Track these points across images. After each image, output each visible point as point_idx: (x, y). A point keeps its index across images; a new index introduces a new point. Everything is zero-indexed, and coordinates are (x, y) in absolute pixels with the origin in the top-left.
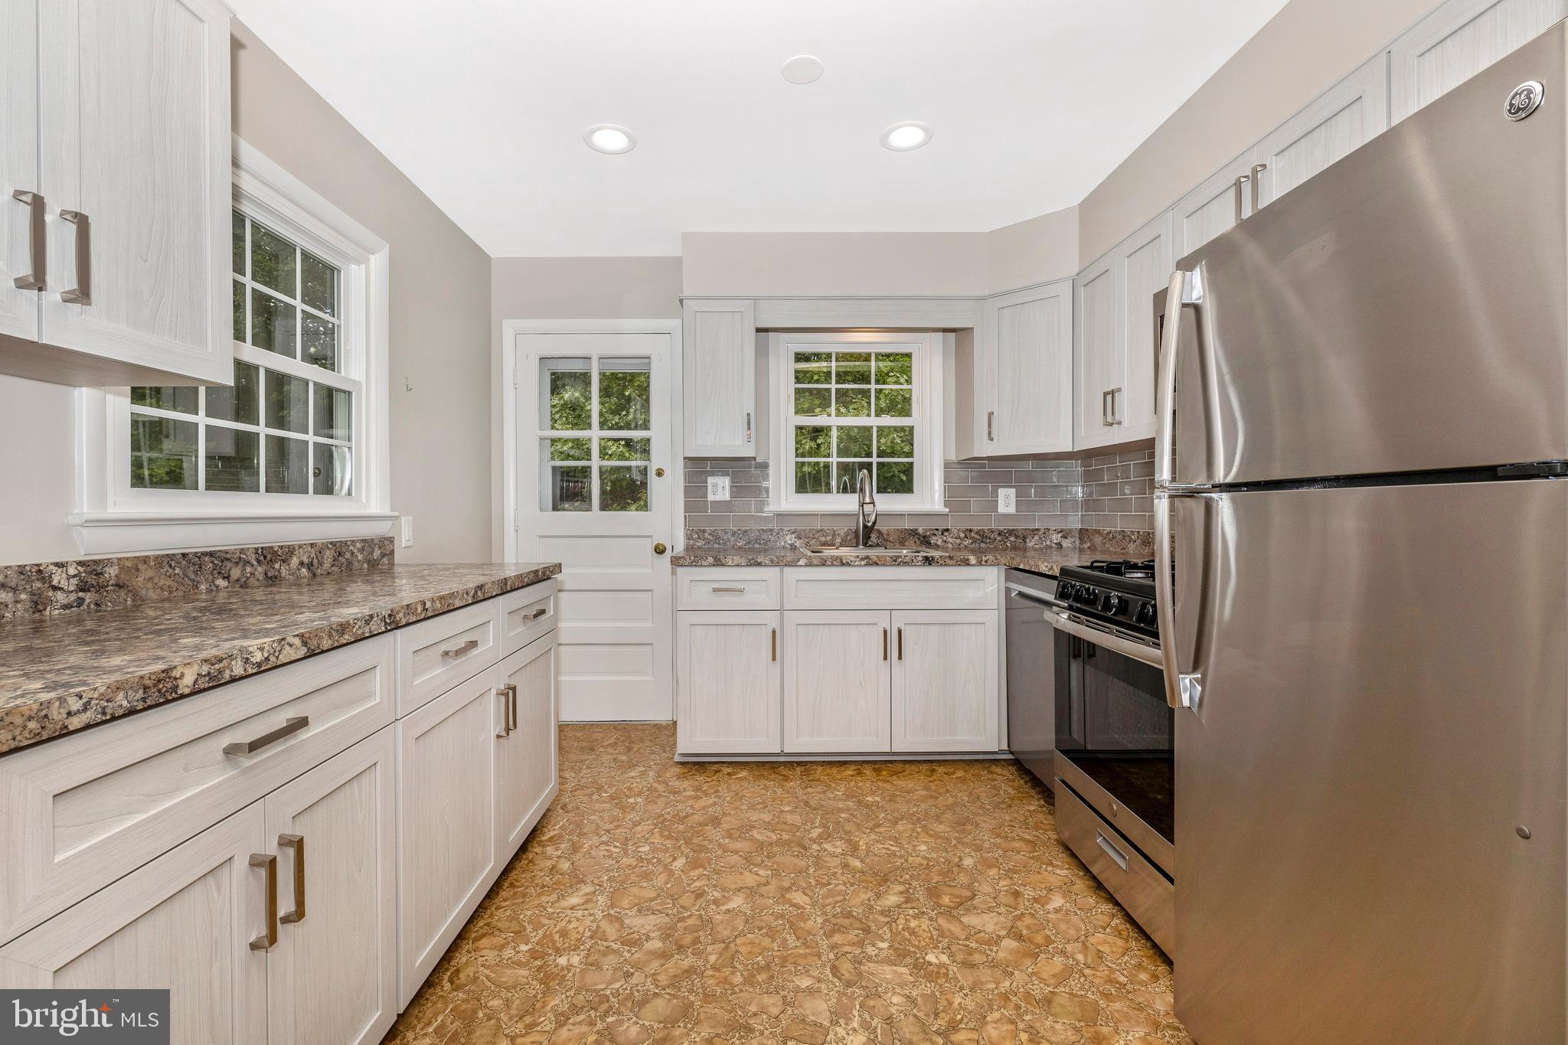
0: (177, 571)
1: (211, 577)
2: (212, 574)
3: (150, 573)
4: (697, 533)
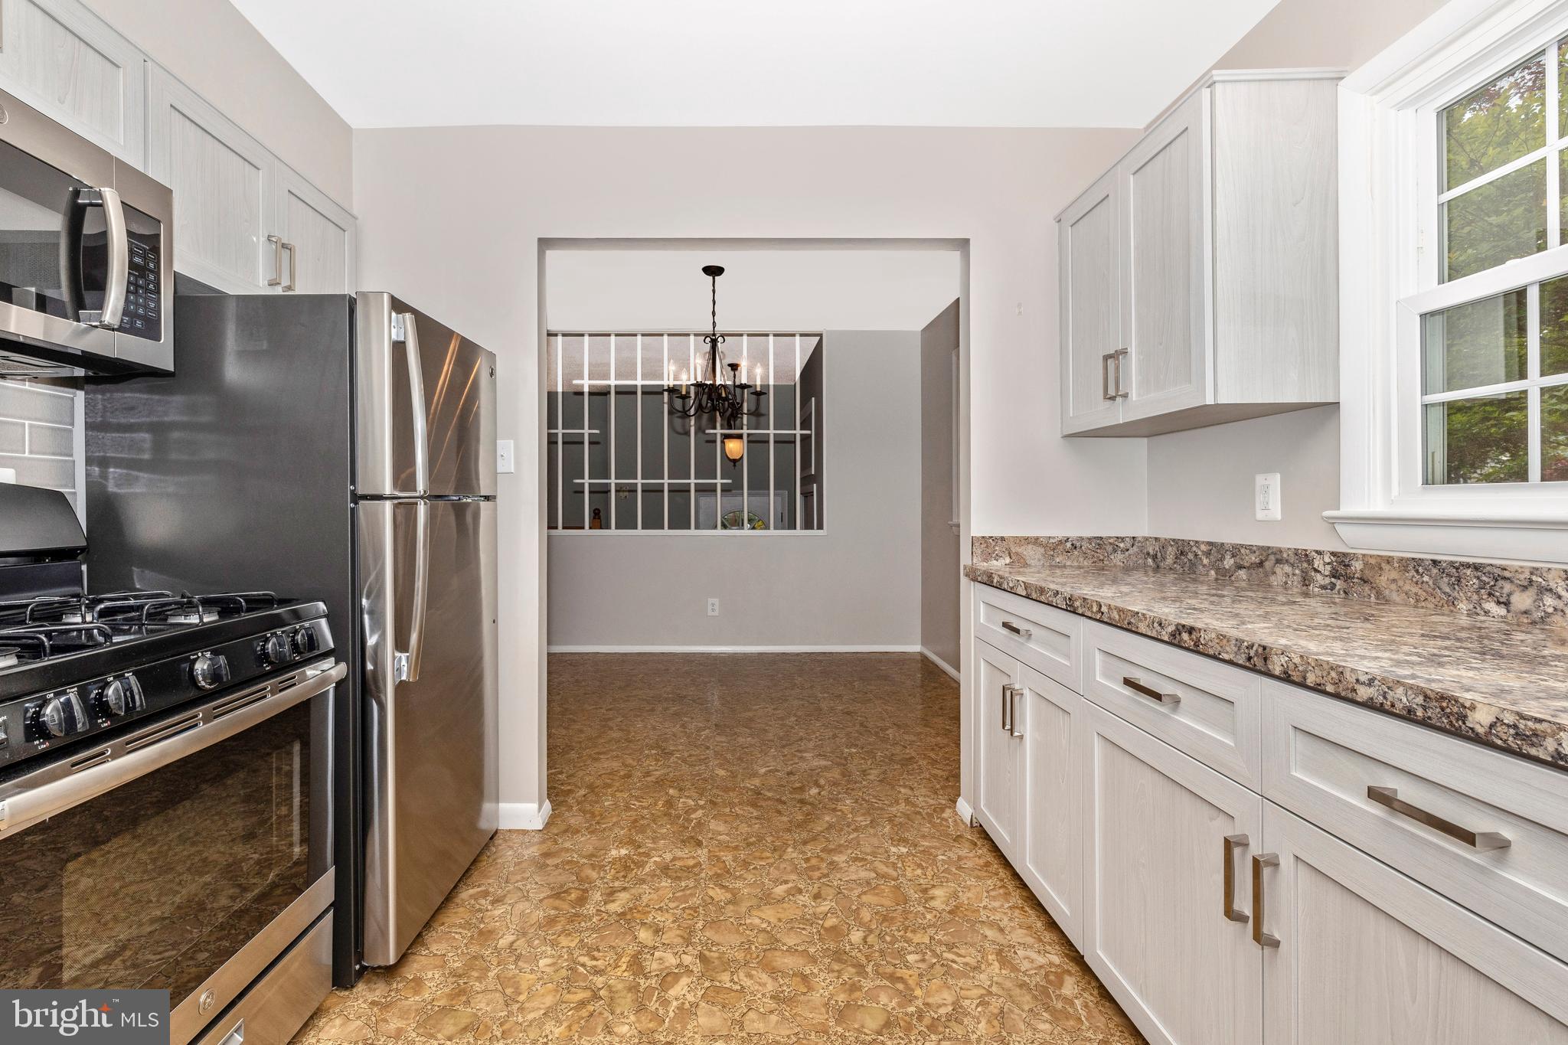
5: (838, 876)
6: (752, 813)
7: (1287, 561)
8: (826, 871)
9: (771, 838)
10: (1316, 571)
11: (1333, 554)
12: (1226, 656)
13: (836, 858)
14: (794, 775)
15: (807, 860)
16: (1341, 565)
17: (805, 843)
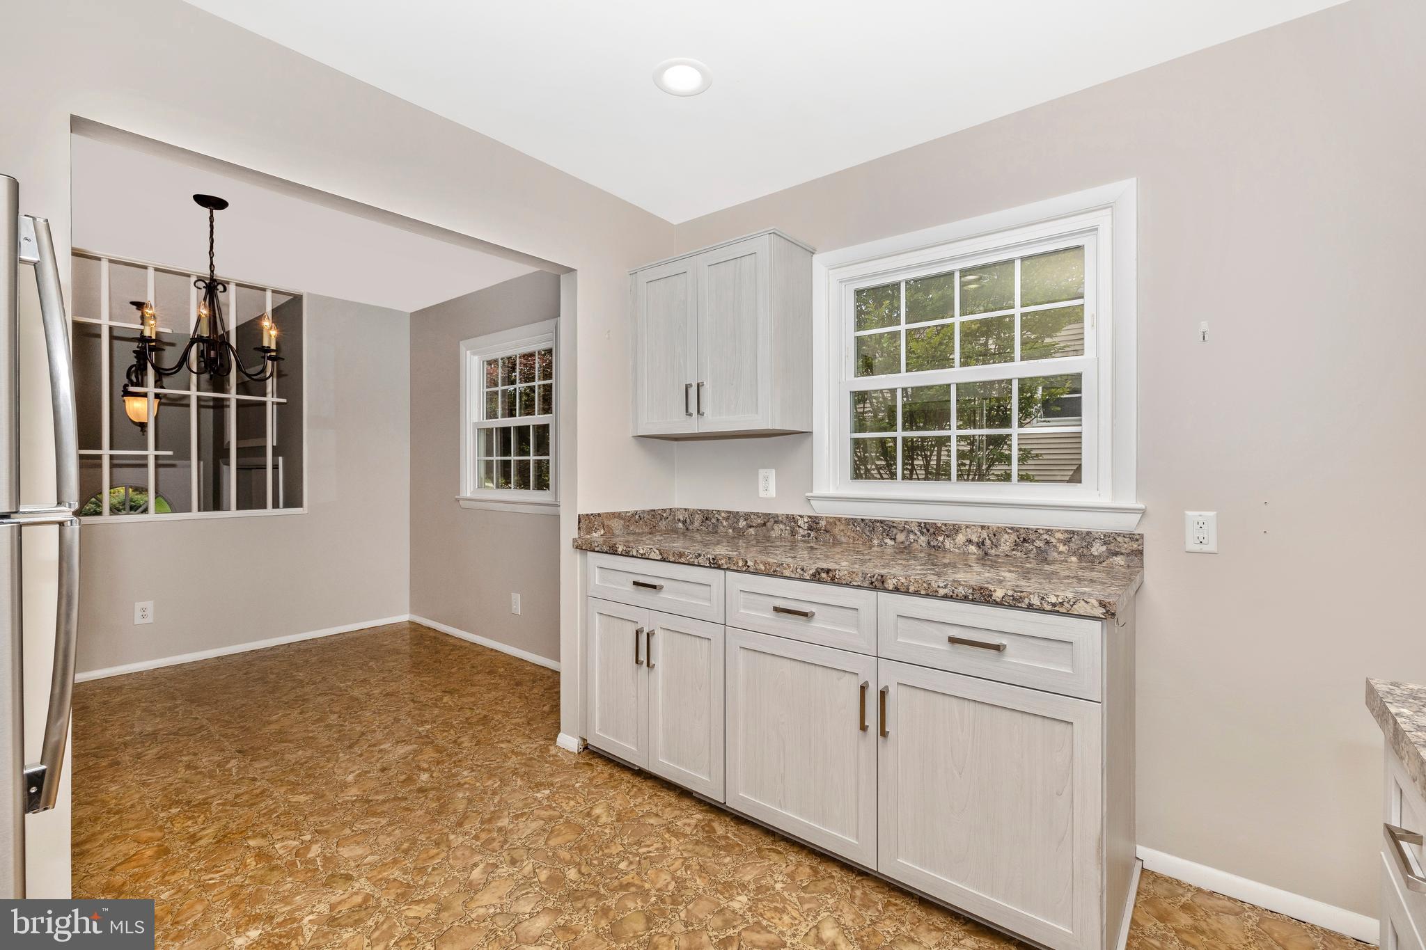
0: (858, 529)
1: (881, 537)
2: (882, 535)
3: (842, 527)
5: (516, 837)
6: (379, 822)
7: (782, 522)
8: (502, 839)
9: (423, 835)
10: (799, 527)
11: (809, 517)
12: (855, 584)
13: (500, 824)
14: (390, 769)
15: (476, 837)
16: (814, 523)
17: (460, 824)
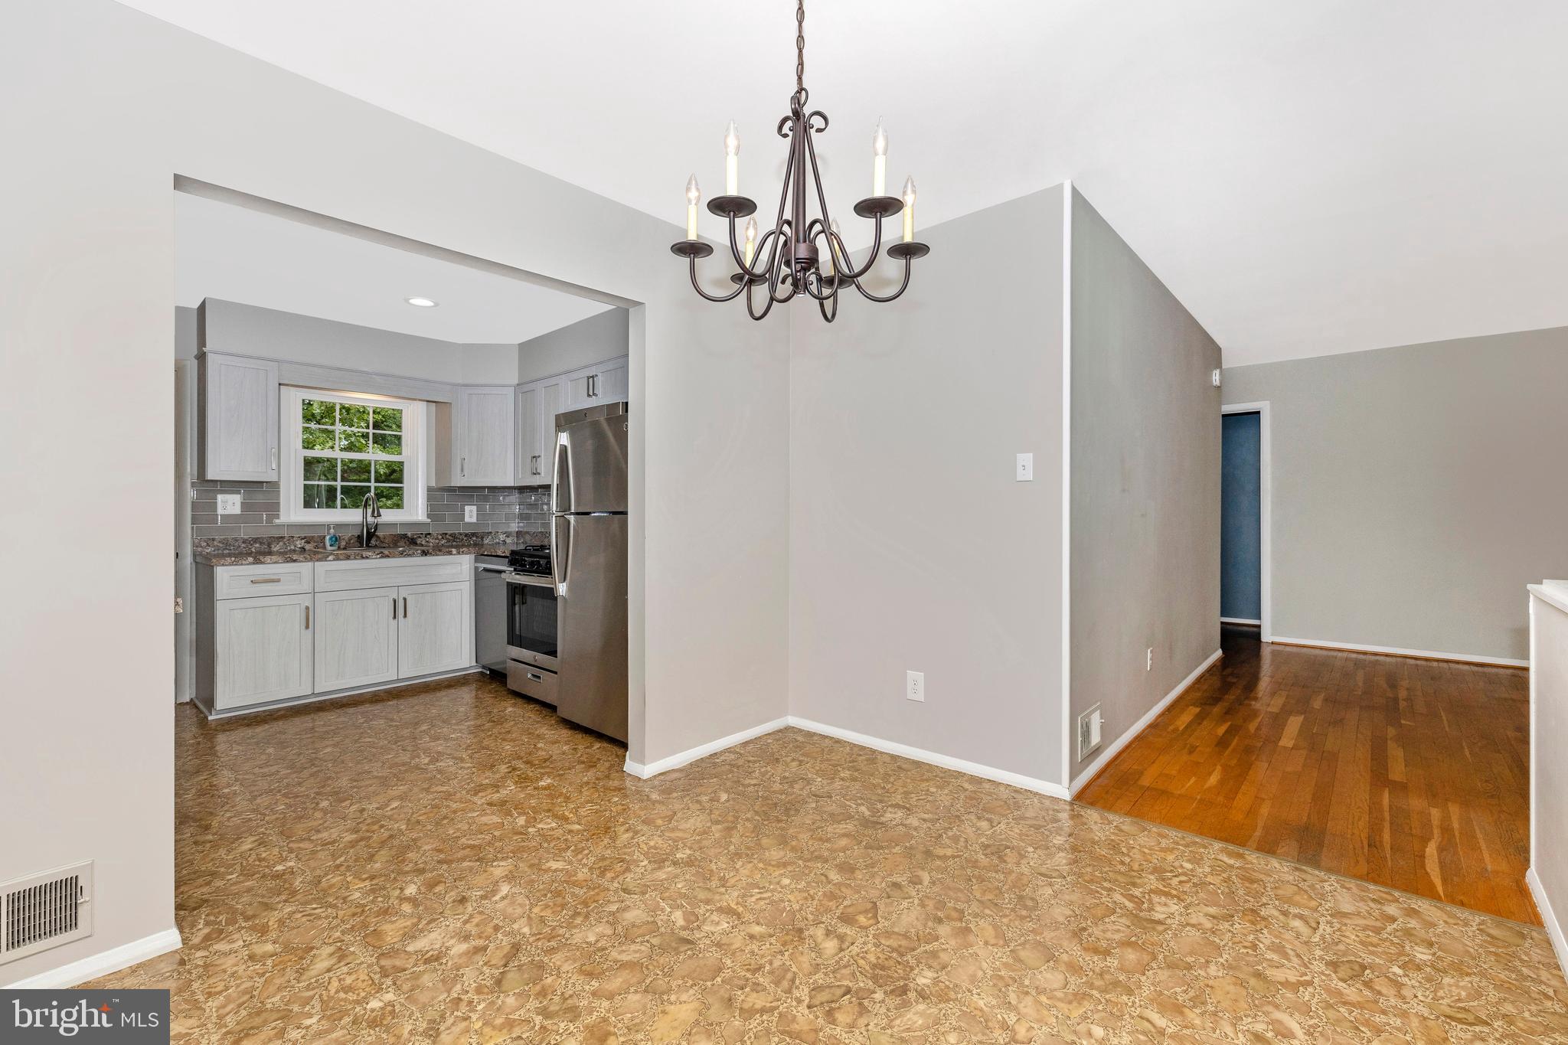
4: (205, 541)
